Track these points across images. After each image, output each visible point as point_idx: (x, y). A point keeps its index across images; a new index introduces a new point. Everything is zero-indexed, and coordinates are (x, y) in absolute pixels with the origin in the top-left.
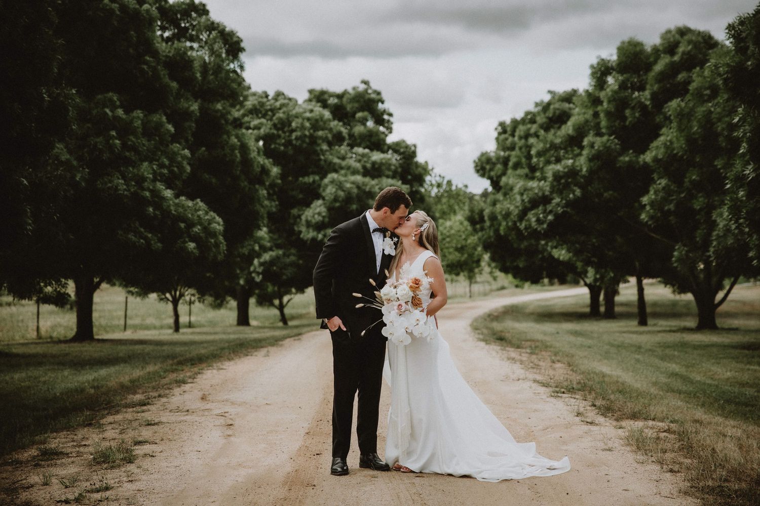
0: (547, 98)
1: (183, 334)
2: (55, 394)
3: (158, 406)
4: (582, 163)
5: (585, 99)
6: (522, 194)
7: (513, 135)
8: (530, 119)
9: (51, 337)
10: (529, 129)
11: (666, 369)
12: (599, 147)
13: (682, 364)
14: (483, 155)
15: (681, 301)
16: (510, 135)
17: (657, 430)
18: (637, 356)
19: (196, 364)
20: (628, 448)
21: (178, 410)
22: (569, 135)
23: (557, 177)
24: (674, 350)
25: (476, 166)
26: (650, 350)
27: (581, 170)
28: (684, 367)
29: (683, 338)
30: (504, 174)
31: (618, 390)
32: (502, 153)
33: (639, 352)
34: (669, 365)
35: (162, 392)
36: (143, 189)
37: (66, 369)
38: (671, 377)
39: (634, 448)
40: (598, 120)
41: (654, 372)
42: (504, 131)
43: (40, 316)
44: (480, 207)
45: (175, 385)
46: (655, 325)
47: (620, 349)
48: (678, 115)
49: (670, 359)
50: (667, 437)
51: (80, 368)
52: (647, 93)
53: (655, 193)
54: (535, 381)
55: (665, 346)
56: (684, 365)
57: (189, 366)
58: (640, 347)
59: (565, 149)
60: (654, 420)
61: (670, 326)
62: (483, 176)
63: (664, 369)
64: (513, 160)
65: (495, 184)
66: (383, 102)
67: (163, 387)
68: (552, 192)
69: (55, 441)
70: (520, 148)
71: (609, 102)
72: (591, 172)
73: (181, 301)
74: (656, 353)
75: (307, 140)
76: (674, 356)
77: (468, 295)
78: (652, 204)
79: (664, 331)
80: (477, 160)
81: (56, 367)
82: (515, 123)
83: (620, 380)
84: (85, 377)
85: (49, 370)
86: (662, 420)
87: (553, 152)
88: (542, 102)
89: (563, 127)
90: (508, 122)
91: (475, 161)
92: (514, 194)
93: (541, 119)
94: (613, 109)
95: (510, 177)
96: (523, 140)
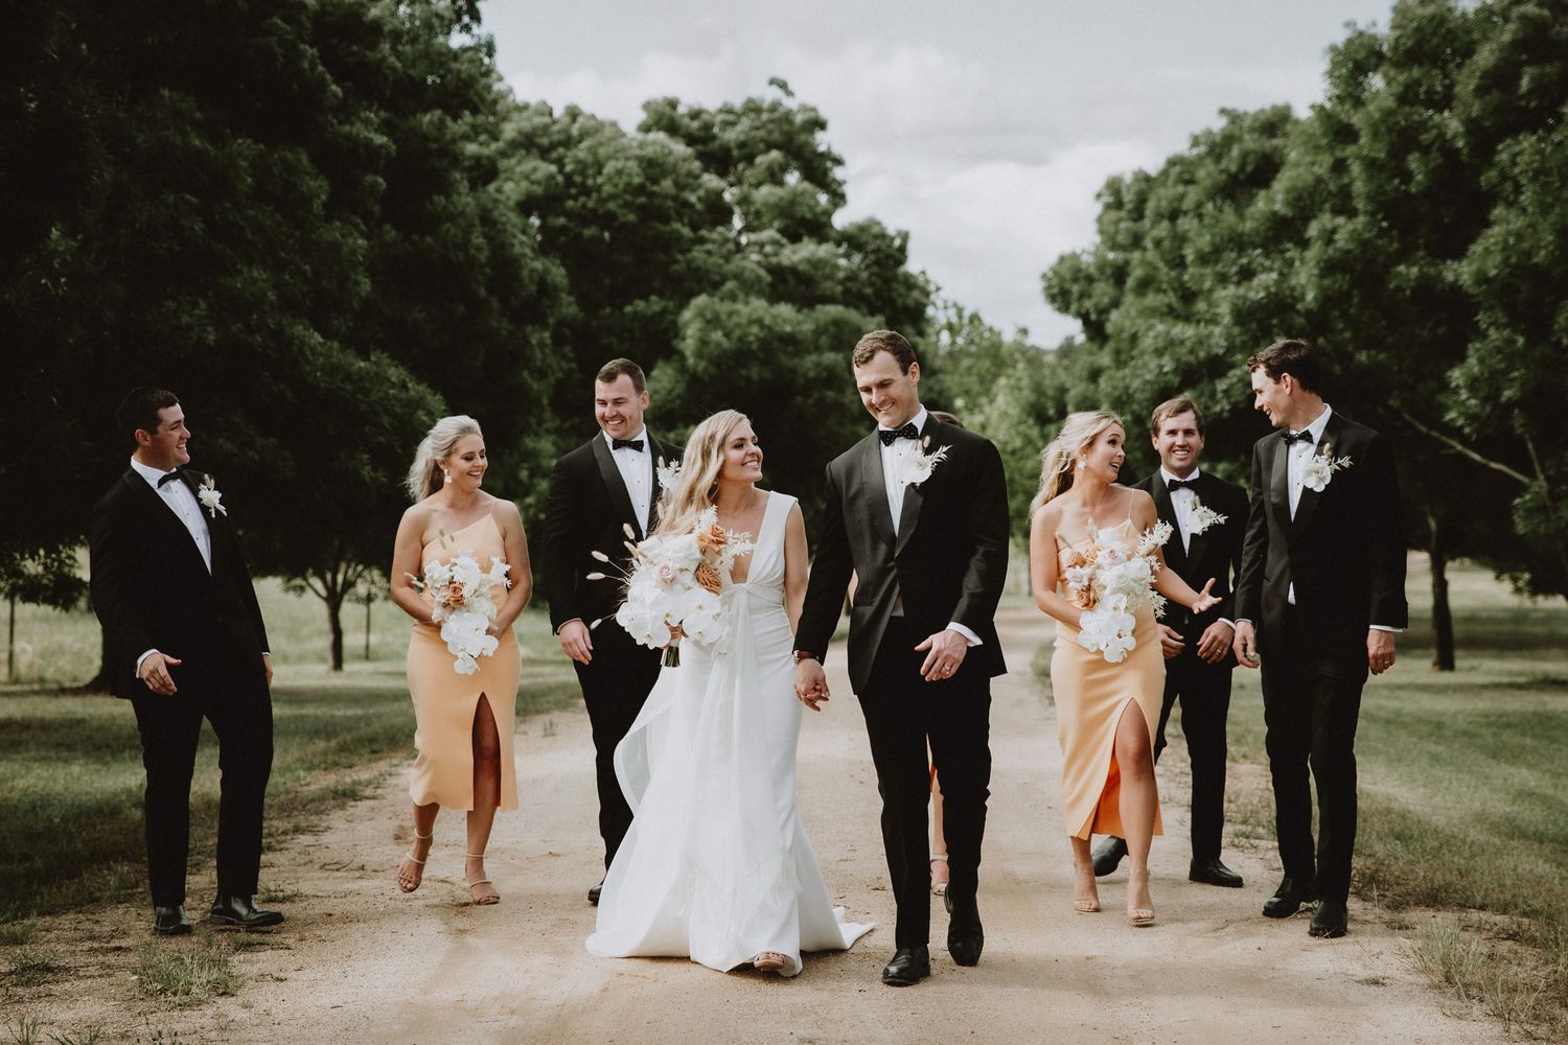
0: (1219, 124)
1: (352, 675)
2: (50, 820)
3: (292, 854)
4: (1306, 279)
5: (1317, 129)
6: (1159, 353)
7: (1138, 212)
8: (1181, 170)
9: (42, 680)
10: (1180, 198)
11: (1506, 780)
12: (1346, 241)
13: (1544, 767)
14: (1064, 259)
15: (1535, 610)
16: (1132, 212)
17: (1491, 934)
18: (1433, 748)
19: (382, 751)
20: (1423, 979)
21: (339, 866)
22: (1274, 214)
23: (1241, 314)
24: (1523, 735)
25: (1048, 288)
26: (1464, 733)
27: (1302, 298)
28: (1548, 775)
29: (1544, 703)
30: (1116, 304)
31: (1391, 830)
32: (1111, 256)
33: (1440, 736)
34: (1513, 770)
35: (302, 820)
37: (75, 758)
38: (1518, 802)
39: (1438, 978)
40: (1346, 180)
41: (1476, 787)
42: (1118, 204)
43: (17, 628)
44: (1056, 383)
45: (332, 802)
46: (1471, 669)
47: (1393, 727)
49: (1514, 756)
50: (1516, 952)
51: (108, 758)
53: (1481, 360)
55: (1502, 723)
56: (1549, 771)
57: (367, 756)
58: (1439, 726)
59: (1262, 246)
60: (1482, 908)
61: (1510, 673)
62: (1064, 308)
63: (1501, 781)
64: (1136, 273)
65: (1096, 330)
66: (823, 127)
67: (304, 806)
68: (1230, 350)
69: (49, 936)
70: (1158, 243)
71: (1375, 135)
72: (1327, 300)
73: (346, 597)
74: (1479, 741)
76: (1523, 748)
77: (1025, 588)
78: (1473, 384)
79: (1497, 686)
80: (1050, 274)
81: (52, 753)
82: (1146, 182)
83: (1395, 805)
84: (121, 779)
85: (36, 760)
86: (1504, 909)
87: (1233, 256)
88: (1209, 133)
89: (1262, 194)
90: (1128, 178)
91: (1044, 276)
92: (1142, 353)
93: (1209, 175)
94: (1382, 155)
95: (1128, 312)
96: (1165, 224)
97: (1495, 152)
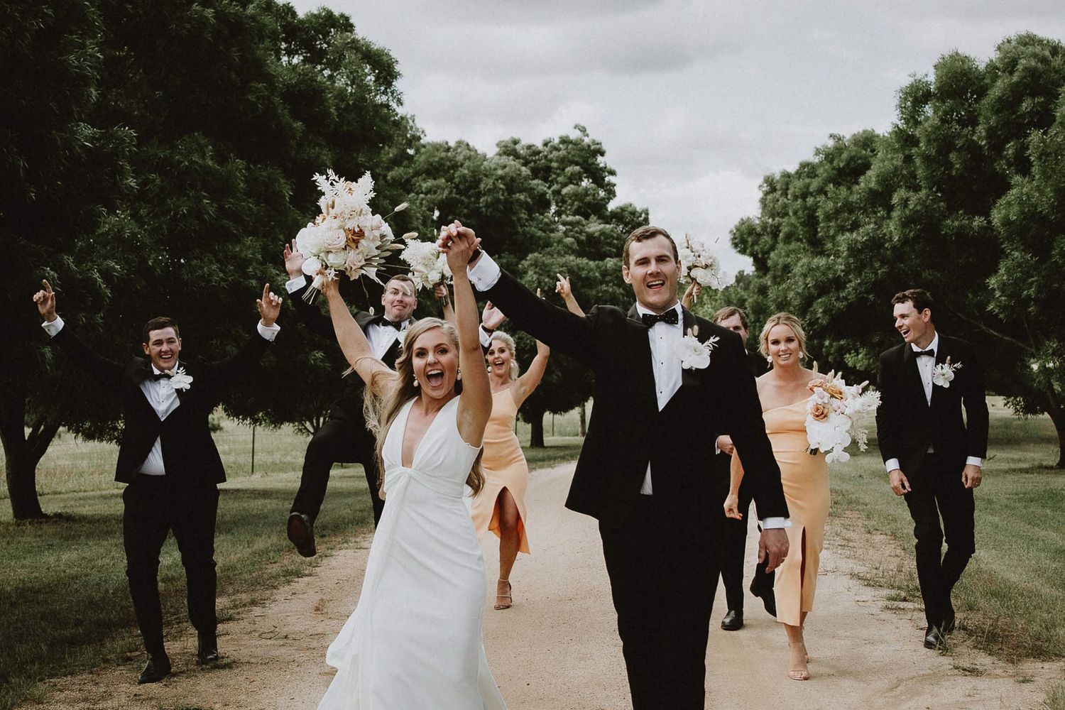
0: (831, 143)
3: (244, 624)
4: (892, 229)
6: (805, 276)
7: (785, 193)
8: (808, 170)
10: (808, 186)
12: (916, 205)
14: (743, 222)
16: (782, 195)
21: (273, 634)
22: (870, 189)
23: (854, 251)
24: (1043, 507)
25: (735, 238)
26: (1006, 507)
27: (890, 239)
30: (773, 248)
32: (770, 221)
34: (1045, 533)
35: (256, 595)
36: (247, 276)
40: (912, 168)
42: (773, 189)
45: (284, 579)
48: (1041, 155)
49: (1043, 521)
52: (981, 130)
53: (1008, 271)
54: (854, 575)
55: (1026, 498)
59: (864, 209)
62: (743, 252)
64: (785, 230)
65: (761, 264)
66: (602, 154)
67: (265, 582)
68: (847, 272)
70: (795, 213)
71: (929, 142)
72: (905, 241)
74: (1018, 512)
75: (501, 207)
78: (1003, 287)
80: (735, 231)
82: (787, 176)
87: (847, 215)
88: (825, 147)
89: (862, 179)
90: (777, 176)
91: (731, 232)
92: (795, 276)
93: (826, 171)
94: (934, 153)
95: (781, 253)
96: (799, 201)
97: (1004, 149)
